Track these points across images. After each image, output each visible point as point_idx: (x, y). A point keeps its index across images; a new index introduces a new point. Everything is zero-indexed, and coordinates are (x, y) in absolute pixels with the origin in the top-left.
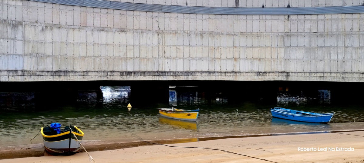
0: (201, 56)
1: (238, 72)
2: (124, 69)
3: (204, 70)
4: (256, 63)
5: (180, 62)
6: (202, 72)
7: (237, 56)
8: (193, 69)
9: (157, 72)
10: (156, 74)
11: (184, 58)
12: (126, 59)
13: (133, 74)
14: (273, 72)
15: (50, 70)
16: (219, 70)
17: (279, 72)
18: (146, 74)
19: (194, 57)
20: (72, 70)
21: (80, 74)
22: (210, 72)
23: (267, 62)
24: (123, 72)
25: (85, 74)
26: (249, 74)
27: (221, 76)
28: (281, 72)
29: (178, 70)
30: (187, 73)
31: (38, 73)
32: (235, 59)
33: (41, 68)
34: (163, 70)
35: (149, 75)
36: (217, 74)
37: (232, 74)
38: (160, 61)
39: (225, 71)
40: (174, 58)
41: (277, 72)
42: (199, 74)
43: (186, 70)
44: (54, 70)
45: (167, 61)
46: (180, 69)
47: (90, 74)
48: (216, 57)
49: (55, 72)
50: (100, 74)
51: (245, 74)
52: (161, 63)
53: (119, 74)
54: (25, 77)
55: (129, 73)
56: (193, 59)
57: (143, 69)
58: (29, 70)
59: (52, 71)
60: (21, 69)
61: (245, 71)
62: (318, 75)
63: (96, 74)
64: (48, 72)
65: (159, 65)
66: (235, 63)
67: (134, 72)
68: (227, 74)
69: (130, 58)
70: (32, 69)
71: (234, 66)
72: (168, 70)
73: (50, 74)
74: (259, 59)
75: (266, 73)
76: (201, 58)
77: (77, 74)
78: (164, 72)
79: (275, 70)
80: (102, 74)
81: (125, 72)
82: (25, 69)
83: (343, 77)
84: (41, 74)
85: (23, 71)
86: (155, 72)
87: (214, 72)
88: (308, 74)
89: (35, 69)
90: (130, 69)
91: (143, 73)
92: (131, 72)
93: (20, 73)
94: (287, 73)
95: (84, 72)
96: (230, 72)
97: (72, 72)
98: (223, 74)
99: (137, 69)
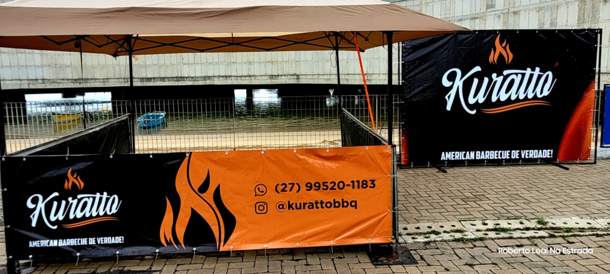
0: (217, 61)
1: (253, 76)
2: (144, 76)
3: (221, 75)
4: (269, 65)
5: (198, 67)
6: (219, 76)
7: (251, 60)
8: (210, 74)
9: (176, 77)
10: (175, 79)
11: (201, 64)
12: (146, 66)
13: (152, 80)
14: (285, 75)
15: (71, 78)
16: (236, 75)
17: (290, 75)
18: (166, 79)
19: (212, 62)
20: (93, 77)
21: (101, 81)
22: (226, 77)
23: (280, 65)
24: (143, 78)
25: (105, 80)
26: (263, 77)
27: (237, 80)
28: (292, 75)
29: (196, 76)
30: (205, 78)
31: (58, 81)
32: (250, 63)
33: (61, 76)
34: (182, 76)
35: (169, 81)
36: (233, 78)
37: (247, 78)
38: (179, 67)
39: (240, 75)
40: (192, 64)
41: (288, 75)
42: (216, 79)
43: (203, 75)
44: (74, 78)
45: (185, 66)
46: (198, 74)
47: (110, 80)
48: (232, 61)
49: (75, 80)
50: (120, 80)
51: (259, 78)
52: (179, 69)
53: (139, 80)
54: (45, 84)
55: (149, 79)
56: (210, 64)
57: (163, 76)
58: (49, 78)
59: (72, 79)
60: (41, 78)
61: (259, 74)
62: (325, 77)
63: (117, 80)
64: (68, 80)
65: (178, 71)
66: (250, 66)
67: (154, 78)
68: (243, 78)
69: (149, 66)
70: (52, 78)
71: (249, 69)
72: (186, 76)
73: (70, 81)
74: (272, 62)
75: (278, 76)
76: (218, 63)
77: (97, 81)
78: (183, 77)
79: (287, 73)
80: (123, 80)
81: (145, 78)
82: (46, 77)
83: (346, 79)
84: (61, 81)
85: (43, 80)
86: (174, 77)
87: (231, 76)
88: (316, 77)
89: (55, 78)
90: (149, 76)
91: (163, 79)
92: (151, 78)
93: (40, 81)
94: (298, 76)
95: (104, 79)
96: (245, 76)
97: (92, 79)
98: (239, 78)
99: (156, 75)
